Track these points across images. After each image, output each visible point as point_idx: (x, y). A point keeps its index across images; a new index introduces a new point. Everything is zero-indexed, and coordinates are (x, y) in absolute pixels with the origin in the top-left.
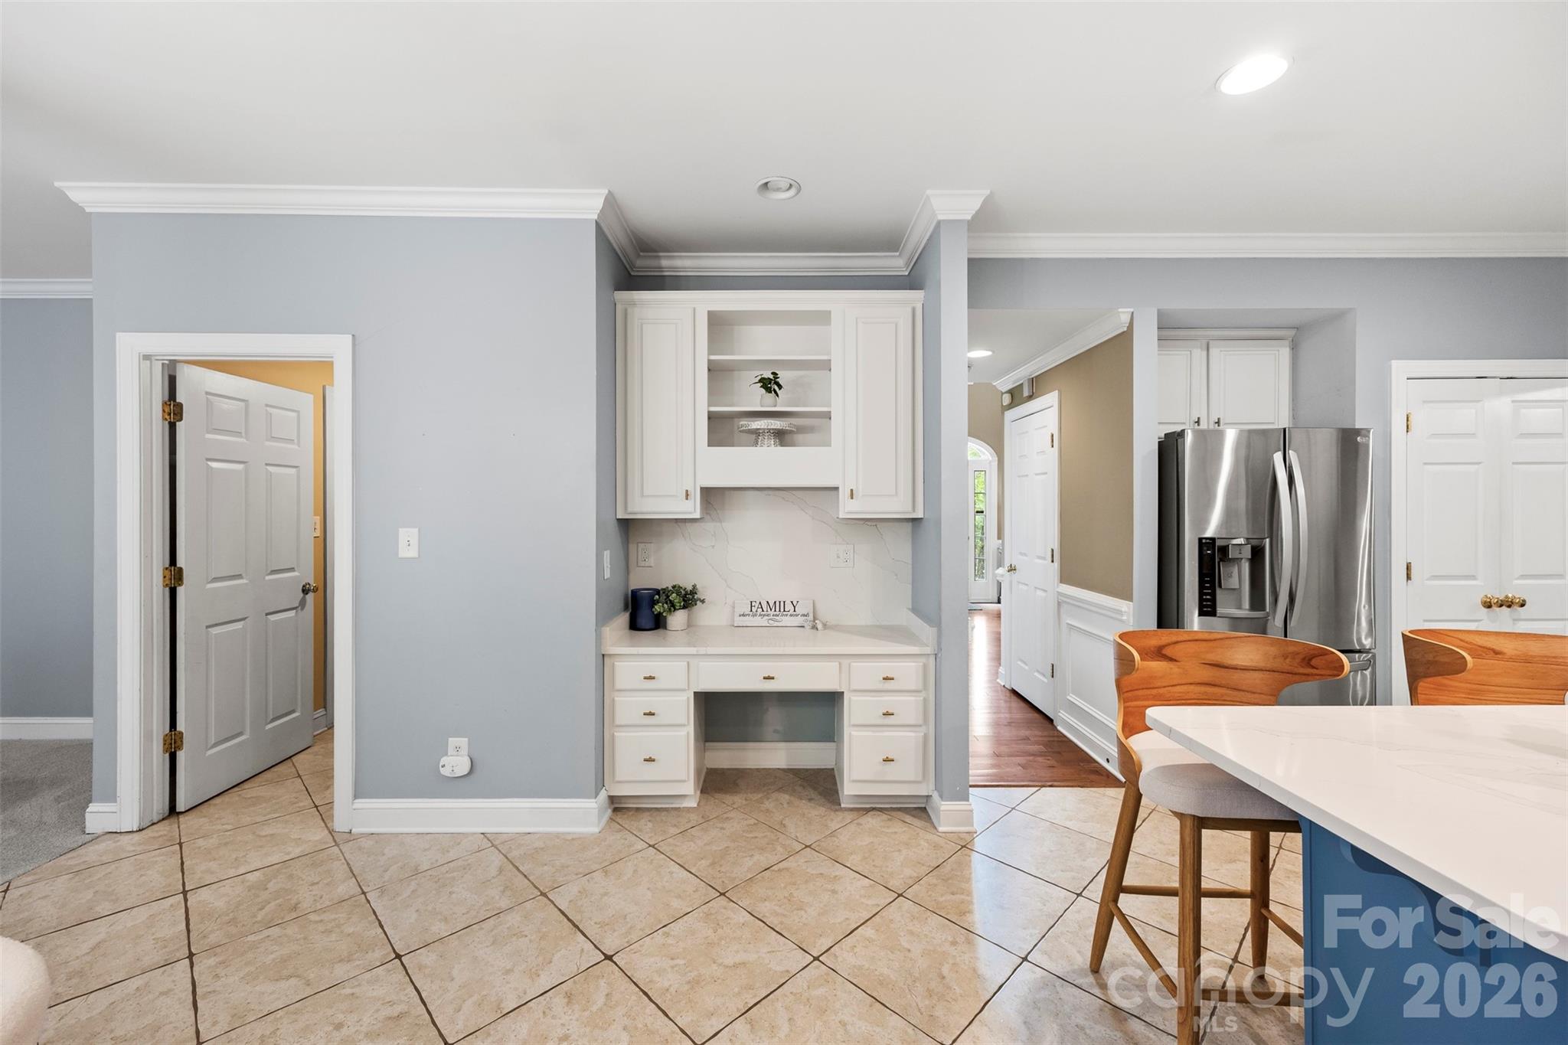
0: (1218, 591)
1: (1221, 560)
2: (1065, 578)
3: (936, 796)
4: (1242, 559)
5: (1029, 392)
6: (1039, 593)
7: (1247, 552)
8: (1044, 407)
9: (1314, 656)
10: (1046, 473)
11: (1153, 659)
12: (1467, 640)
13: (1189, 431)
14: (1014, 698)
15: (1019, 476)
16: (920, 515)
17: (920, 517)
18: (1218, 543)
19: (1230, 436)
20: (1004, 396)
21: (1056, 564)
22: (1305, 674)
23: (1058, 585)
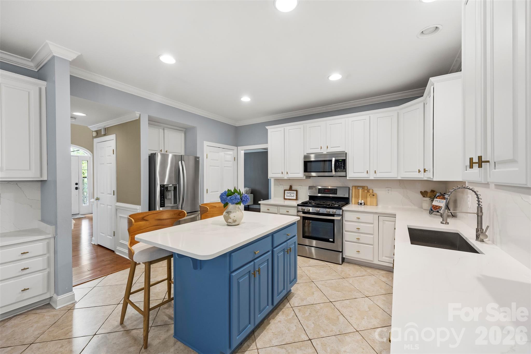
0: (165, 199)
1: (166, 191)
2: (118, 200)
3: (55, 296)
4: (171, 190)
5: (104, 133)
6: (109, 207)
7: (173, 188)
8: (110, 139)
9: (180, 213)
10: (111, 163)
11: (141, 221)
12: (211, 205)
13: (159, 154)
14: (99, 248)
15: (100, 164)
16: (45, 178)
17: (45, 179)
18: (165, 186)
19: (170, 156)
20: (93, 132)
21: (115, 196)
22: (178, 218)
23: (116, 203)
